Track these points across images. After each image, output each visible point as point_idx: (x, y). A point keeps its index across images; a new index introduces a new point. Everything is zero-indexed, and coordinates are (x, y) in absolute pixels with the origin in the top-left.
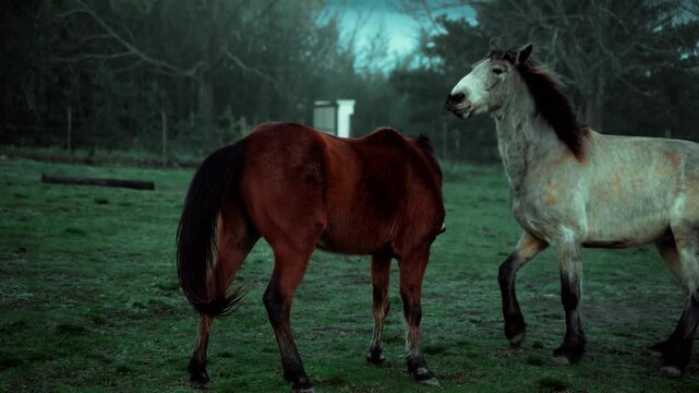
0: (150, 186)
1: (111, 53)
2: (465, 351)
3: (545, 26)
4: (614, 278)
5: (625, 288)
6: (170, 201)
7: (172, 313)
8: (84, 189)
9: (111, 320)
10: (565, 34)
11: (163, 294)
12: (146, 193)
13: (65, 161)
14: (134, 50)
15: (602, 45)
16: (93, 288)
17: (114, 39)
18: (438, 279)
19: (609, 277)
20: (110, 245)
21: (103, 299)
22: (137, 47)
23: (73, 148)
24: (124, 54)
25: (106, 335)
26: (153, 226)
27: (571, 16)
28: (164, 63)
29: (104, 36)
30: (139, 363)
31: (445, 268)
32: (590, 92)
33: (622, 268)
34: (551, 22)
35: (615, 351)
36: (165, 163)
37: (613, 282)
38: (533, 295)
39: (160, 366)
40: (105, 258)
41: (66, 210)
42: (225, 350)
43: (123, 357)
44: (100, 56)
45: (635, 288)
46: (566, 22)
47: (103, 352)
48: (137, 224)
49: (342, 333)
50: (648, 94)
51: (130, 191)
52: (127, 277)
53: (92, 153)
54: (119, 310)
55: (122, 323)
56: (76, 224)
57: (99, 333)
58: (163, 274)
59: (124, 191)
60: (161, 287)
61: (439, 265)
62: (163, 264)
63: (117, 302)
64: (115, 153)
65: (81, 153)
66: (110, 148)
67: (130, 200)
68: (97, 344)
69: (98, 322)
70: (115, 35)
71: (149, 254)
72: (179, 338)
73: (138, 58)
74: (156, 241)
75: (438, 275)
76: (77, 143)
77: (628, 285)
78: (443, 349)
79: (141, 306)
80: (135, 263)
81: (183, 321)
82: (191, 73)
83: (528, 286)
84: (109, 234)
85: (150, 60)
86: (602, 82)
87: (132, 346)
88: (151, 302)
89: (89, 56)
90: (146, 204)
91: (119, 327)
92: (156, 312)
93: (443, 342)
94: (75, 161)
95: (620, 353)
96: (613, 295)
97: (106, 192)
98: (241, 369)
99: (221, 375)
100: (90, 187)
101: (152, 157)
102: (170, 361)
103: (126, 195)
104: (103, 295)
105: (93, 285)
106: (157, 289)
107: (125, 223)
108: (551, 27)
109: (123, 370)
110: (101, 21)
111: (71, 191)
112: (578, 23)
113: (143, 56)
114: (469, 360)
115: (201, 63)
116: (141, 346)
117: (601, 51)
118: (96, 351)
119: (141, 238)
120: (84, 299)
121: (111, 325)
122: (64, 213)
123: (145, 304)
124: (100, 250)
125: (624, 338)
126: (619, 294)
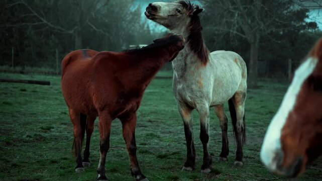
0: (48, 83)
1: (34, 22)
2: (177, 157)
3: (233, 11)
4: (255, 125)
5: (259, 129)
6: (56, 90)
7: (44, 140)
8: (16, 85)
9: (15, 143)
10: (241, 14)
11: (42, 132)
12: (46, 87)
13: (10, 72)
14: (45, 21)
15: (258, 20)
16: (10, 129)
17: (35, 16)
18: (173, 125)
19: (252, 124)
20: (22, 110)
21: (14, 133)
22: (46, 20)
23: (15, 66)
24: (41, 23)
25: (10, 150)
26: (45, 101)
27: (244, 6)
28: (60, 28)
29: (31, 15)
30: (23, 162)
31: (177, 120)
32: (252, 41)
33: (259, 120)
34: (235, 9)
35: (247, 157)
36: (57, 73)
37: (254, 127)
38: (215, 132)
39: (32, 164)
40: (19, 116)
41: (6, 94)
42: (65, 157)
43: (16, 160)
44: (29, 24)
45: (263, 129)
46: (242, 9)
47: (7, 158)
48: (38, 100)
49: (122, 149)
50: (279, 42)
51: (38, 86)
52: (28, 124)
53: (24, 68)
54: (20, 139)
55: (20, 144)
56: (9, 100)
57: (7, 149)
58: (44, 123)
59: (36, 85)
60: (42, 128)
61: (174, 119)
62: (45, 118)
63: (20, 135)
64: (34, 68)
65: (18, 69)
66: (32, 66)
67: (38, 90)
68: (5, 154)
69: (8, 144)
70: (36, 14)
71: (40, 113)
72: (45, 151)
73: (47, 25)
74: (45, 108)
75: (174, 123)
76: (16, 64)
77: (260, 127)
78: (167, 156)
79: (30, 137)
80: (32, 118)
81: (49, 144)
82: (71, 32)
83: (214, 128)
84: (24, 105)
85: (52, 26)
86: (258, 36)
87: (22, 155)
88: (35, 135)
89: (24, 24)
90: (44, 91)
91: (18, 146)
92: (37, 139)
93: (168, 153)
94: (15, 72)
95: (250, 158)
96: (252, 132)
97: (26, 86)
98: (70, 165)
99: (61, 168)
100: (20, 84)
101: (51, 70)
102: (38, 162)
103: (36, 88)
104: (14, 132)
105: (10, 127)
106: (39, 130)
107: (32, 100)
108: (234, 11)
109: (15, 165)
110: (30, 8)
111: (10, 85)
112: (247, 10)
113: (49, 24)
114: (178, 161)
115: (76, 27)
116: (26, 155)
117: (257, 22)
118: (4, 157)
119: (38, 107)
120: (4, 134)
121: (14, 145)
122: (4, 95)
123: (32, 136)
124: (17, 112)
125: (253, 151)
126: (255, 132)
